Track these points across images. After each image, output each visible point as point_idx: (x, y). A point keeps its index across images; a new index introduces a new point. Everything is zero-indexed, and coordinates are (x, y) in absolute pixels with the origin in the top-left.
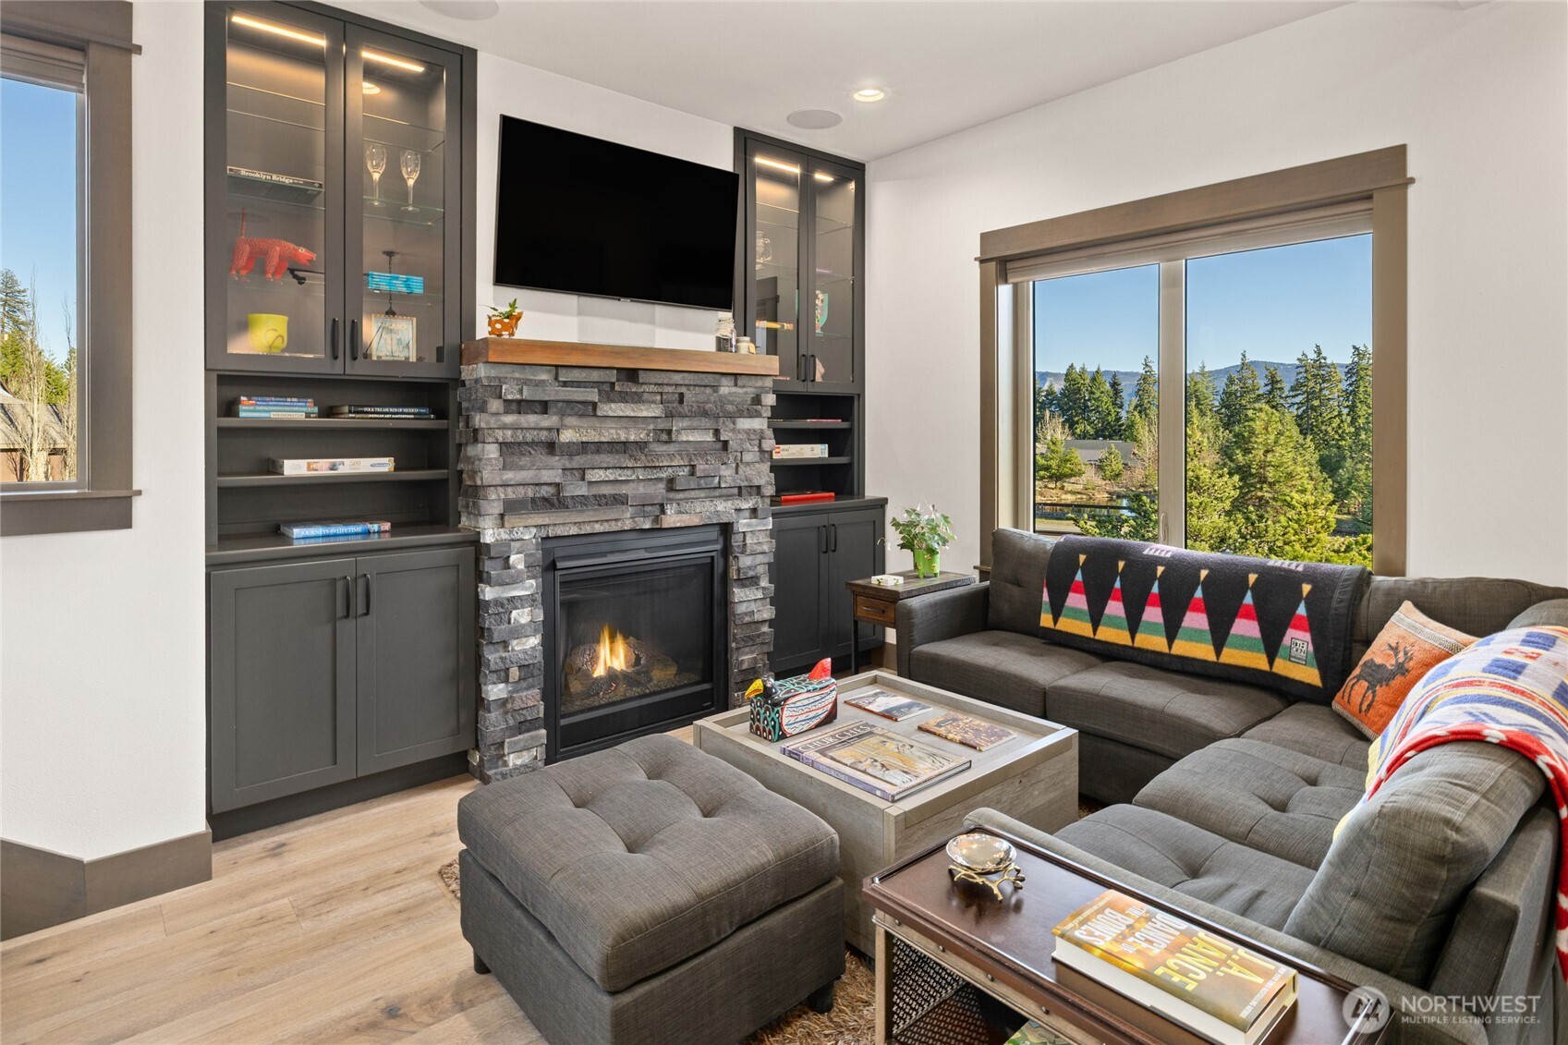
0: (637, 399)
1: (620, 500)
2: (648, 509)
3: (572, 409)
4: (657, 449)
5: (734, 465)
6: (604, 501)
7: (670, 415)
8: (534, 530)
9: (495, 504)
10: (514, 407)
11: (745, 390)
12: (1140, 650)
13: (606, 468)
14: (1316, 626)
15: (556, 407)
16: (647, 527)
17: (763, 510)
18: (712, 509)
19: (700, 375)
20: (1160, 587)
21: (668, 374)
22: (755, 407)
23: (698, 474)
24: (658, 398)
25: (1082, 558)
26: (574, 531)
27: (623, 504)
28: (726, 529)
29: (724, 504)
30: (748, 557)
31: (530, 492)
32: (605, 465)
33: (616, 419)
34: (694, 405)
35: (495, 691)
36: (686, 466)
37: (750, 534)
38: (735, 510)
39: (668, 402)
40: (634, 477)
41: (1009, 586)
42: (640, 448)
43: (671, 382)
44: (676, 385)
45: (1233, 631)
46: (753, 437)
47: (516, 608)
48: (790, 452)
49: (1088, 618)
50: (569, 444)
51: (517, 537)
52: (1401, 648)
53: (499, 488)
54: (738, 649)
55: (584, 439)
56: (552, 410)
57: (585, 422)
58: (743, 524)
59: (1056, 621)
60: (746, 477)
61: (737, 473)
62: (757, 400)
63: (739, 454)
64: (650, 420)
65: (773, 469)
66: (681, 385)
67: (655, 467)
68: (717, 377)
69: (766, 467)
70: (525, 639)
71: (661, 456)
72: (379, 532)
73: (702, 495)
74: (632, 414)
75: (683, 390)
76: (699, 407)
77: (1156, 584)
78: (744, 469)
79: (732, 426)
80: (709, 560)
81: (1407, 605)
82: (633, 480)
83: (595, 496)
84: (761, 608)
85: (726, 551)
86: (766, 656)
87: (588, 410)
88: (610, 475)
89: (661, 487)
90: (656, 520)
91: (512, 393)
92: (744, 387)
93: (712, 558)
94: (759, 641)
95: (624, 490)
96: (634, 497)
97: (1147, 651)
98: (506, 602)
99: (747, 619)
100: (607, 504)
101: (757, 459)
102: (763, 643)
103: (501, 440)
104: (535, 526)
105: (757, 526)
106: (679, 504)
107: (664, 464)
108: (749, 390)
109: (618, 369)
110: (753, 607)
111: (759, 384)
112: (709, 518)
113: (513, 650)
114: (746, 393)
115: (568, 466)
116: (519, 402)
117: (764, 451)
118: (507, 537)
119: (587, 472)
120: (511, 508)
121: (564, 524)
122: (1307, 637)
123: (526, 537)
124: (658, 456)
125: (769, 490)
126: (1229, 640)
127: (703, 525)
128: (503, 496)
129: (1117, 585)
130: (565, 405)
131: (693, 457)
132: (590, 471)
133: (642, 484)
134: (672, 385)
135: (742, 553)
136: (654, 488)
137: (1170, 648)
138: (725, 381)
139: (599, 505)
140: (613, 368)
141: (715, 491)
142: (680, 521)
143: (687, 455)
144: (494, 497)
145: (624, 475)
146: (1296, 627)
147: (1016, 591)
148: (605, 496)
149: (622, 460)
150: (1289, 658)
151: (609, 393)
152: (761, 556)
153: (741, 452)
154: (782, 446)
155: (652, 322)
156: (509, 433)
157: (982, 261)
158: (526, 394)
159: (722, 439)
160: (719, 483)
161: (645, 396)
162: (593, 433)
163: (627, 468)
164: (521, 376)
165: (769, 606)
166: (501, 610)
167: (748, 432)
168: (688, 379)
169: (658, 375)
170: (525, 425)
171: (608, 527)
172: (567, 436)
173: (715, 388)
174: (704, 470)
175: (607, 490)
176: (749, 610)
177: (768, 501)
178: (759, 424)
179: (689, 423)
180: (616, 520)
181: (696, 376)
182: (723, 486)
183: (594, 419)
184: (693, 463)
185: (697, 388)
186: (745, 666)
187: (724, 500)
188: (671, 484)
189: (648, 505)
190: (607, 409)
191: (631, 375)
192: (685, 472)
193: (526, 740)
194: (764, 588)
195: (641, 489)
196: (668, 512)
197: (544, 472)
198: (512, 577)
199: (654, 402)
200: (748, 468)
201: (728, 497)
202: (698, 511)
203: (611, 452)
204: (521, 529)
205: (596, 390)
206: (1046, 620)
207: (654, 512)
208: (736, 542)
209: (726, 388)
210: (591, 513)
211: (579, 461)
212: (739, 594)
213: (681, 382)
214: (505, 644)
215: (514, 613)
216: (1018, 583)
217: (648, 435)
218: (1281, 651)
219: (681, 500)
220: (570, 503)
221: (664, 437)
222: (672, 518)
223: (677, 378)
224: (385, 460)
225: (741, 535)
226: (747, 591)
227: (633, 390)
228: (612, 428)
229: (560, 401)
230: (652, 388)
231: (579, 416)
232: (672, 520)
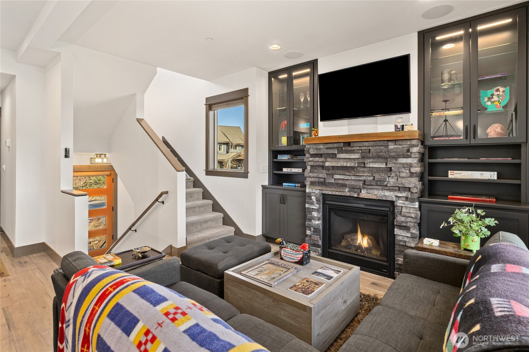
0: (352, 152)
1: (344, 186)
2: (355, 190)
3: (329, 156)
4: (360, 169)
5: (396, 178)
6: (339, 185)
8: (318, 191)
9: (308, 182)
10: (314, 156)
11: (403, 146)
13: (340, 175)
15: (324, 155)
16: (356, 196)
17: (411, 198)
18: (383, 194)
19: (377, 142)
21: (362, 143)
22: (406, 153)
23: (376, 180)
24: (360, 151)
26: (330, 193)
27: (345, 187)
29: (389, 193)
30: (402, 217)
31: (317, 180)
32: (339, 174)
33: (343, 159)
34: (375, 153)
35: (308, 232)
36: (372, 176)
37: (405, 208)
38: (395, 196)
39: (364, 153)
40: (350, 178)
42: (352, 169)
43: (363, 145)
44: (367, 146)
46: (407, 166)
47: (313, 212)
48: (462, 174)
50: (328, 166)
51: (314, 192)
53: (309, 178)
55: (333, 165)
57: (333, 160)
58: (399, 203)
60: (401, 183)
61: (397, 181)
62: (408, 151)
64: (356, 159)
67: (357, 176)
68: (386, 142)
70: (315, 221)
72: (298, 186)
73: (379, 188)
74: (349, 157)
75: (371, 148)
76: (377, 154)
78: (401, 180)
79: (395, 161)
82: (350, 180)
83: (336, 183)
84: (411, 241)
85: (393, 212)
87: (333, 156)
88: (341, 177)
89: (361, 184)
90: (359, 194)
91: (312, 152)
92: (400, 145)
93: (387, 213)
95: (347, 182)
96: (349, 185)
98: (311, 209)
99: (401, 243)
100: (340, 186)
101: (409, 176)
103: (310, 165)
104: (319, 190)
105: (408, 205)
106: (367, 190)
107: (360, 175)
108: (405, 146)
109: (344, 143)
110: (406, 239)
111: (409, 143)
112: (381, 197)
113: (312, 223)
114: (403, 147)
115: (328, 173)
116: (315, 154)
117: (414, 173)
118: (311, 191)
119: (334, 175)
120: (313, 184)
121: (327, 190)
123: (316, 192)
124: (360, 172)
125: (417, 191)
127: (378, 199)
128: (310, 180)
130: (327, 155)
131: (374, 173)
133: (353, 181)
134: (366, 146)
135: (400, 215)
136: (358, 183)
138: (390, 143)
139: (337, 186)
140: (342, 142)
141: (385, 187)
142: (367, 196)
143: (372, 172)
144: (308, 180)
145: (346, 177)
148: (339, 183)
149: (345, 172)
151: (341, 151)
152: (410, 218)
153: (399, 172)
154: (455, 172)
155: (376, 123)
156: (312, 163)
158: (315, 152)
159: (390, 167)
160: (387, 184)
161: (355, 151)
162: (335, 163)
163: (347, 175)
164: (316, 147)
166: (309, 211)
167: (404, 164)
168: (371, 143)
169: (358, 143)
170: (315, 161)
171: (341, 194)
172: (327, 164)
173: (386, 146)
174: (378, 178)
175: (340, 182)
176: (403, 240)
177: (416, 195)
178: (412, 161)
179: (373, 160)
180: (344, 192)
181: (375, 143)
182: (389, 185)
183: (336, 159)
184: (373, 175)
185: (377, 147)
186: (399, 262)
187: (389, 191)
188: (365, 182)
189: (356, 188)
190: (339, 156)
191: (349, 144)
193: (315, 249)
194: (412, 233)
195: (353, 183)
196: (363, 192)
197: (320, 174)
198: (311, 202)
199: (358, 153)
200: (403, 179)
201: (392, 190)
202: (376, 194)
203: (342, 170)
204: (315, 190)
205: (337, 150)
207: (357, 191)
208: (398, 210)
209: (392, 146)
210: (335, 188)
211: (330, 172)
212: (397, 231)
213: (368, 145)
214: (311, 220)
215: (313, 213)
217: (355, 164)
219: (370, 188)
220: (329, 184)
221: (363, 165)
222: (364, 194)
223: (366, 144)
224: (300, 169)
225: (401, 207)
226: (401, 231)
227: (350, 149)
228: (342, 162)
229: (325, 154)
230: (357, 148)
231: (332, 158)
232: (364, 195)
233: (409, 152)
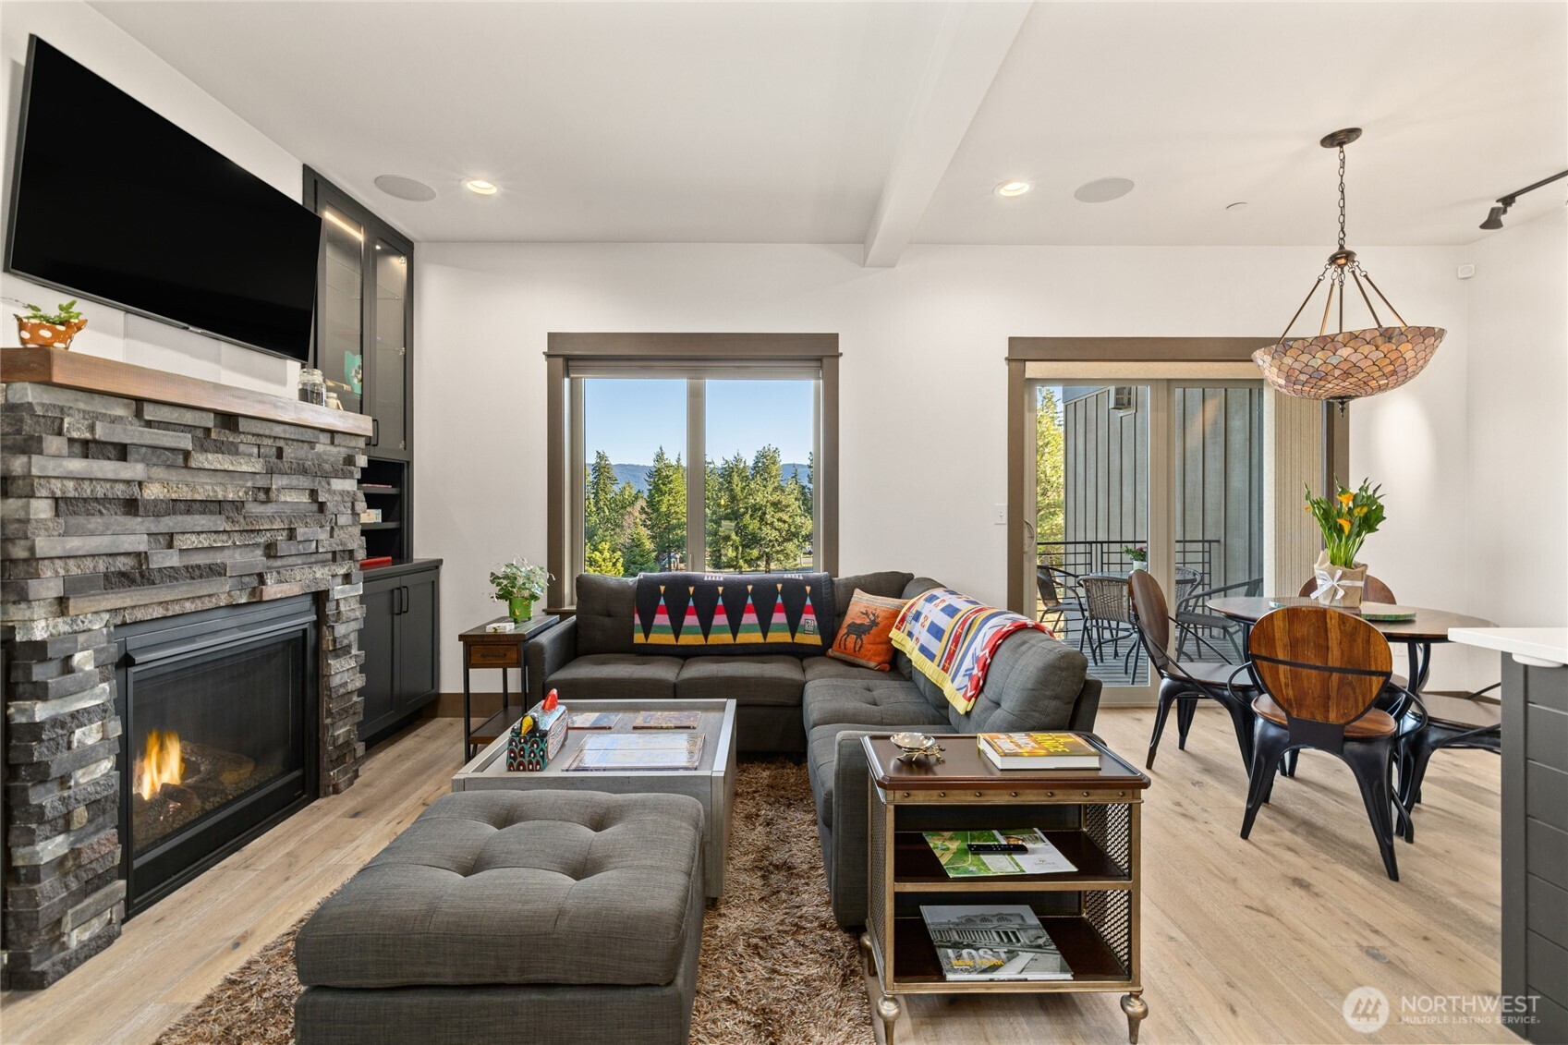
0: (232, 450)
1: (216, 571)
2: (246, 579)
3: (159, 457)
4: (253, 511)
5: (328, 528)
6: (197, 572)
7: (271, 472)
8: (104, 617)
9: (52, 584)
11: (338, 449)
12: (711, 645)
13: (199, 533)
14: (817, 610)
15: (139, 453)
16: (246, 600)
17: (355, 574)
18: (311, 576)
19: (301, 429)
20: (723, 600)
21: (270, 424)
22: (349, 468)
23: (299, 539)
24: (256, 450)
25: (662, 588)
26: (158, 612)
27: (220, 575)
28: (320, 598)
29: (322, 571)
30: (341, 625)
31: (101, 566)
32: (199, 529)
33: (211, 472)
34: (294, 461)
36: (285, 529)
37: (343, 601)
38: (331, 576)
39: (266, 457)
40: (230, 543)
41: (601, 618)
42: (237, 509)
43: (272, 434)
44: (275, 438)
45: (773, 621)
46: (346, 499)
47: (81, 726)
49: (671, 631)
50: (156, 502)
51: (83, 626)
52: (870, 613)
53: (58, 562)
54: (333, 724)
55: (174, 496)
56: (132, 455)
57: (173, 476)
58: (339, 591)
59: (647, 637)
60: (340, 540)
61: (332, 536)
62: (349, 460)
63: (334, 517)
64: (248, 476)
65: (363, 533)
66: (280, 438)
67: (252, 531)
68: (316, 432)
69: (357, 530)
70: (94, 766)
71: (262, 517)
73: (299, 562)
74: (231, 468)
75: (283, 444)
76: (298, 464)
77: (720, 599)
78: (338, 532)
79: (326, 486)
80: (301, 634)
81: (857, 591)
82: (228, 547)
83: (186, 567)
84: (352, 678)
85: (321, 622)
86: (356, 727)
87: (179, 460)
88: (205, 541)
89: (259, 552)
90: (255, 591)
91: (80, 430)
92: (339, 445)
93: (305, 631)
94: (351, 711)
95: (218, 558)
96: (234, 566)
97: (718, 645)
98: (68, 720)
99: (342, 691)
100: (201, 577)
101: (350, 522)
102: (355, 713)
103: (57, 494)
104: (106, 611)
105: (349, 591)
106: (278, 573)
107: (265, 528)
108: (344, 449)
109: (217, 412)
110: (347, 677)
111: (353, 444)
112: (309, 586)
113: (77, 784)
114: (339, 453)
115: (154, 530)
116: (88, 443)
117: (356, 515)
118: (72, 627)
119: (176, 537)
120: (76, 588)
121: (146, 605)
122: (813, 617)
123: (93, 627)
124: (258, 518)
125: (361, 554)
126: (771, 627)
127: (301, 594)
128: (62, 572)
129: (691, 603)
130: (150, 451)
131: (292, 520)
132: (180, 537)
133: (238, 551)
134: (273, 437)
135: (336, 622)
136: (251, 555)
137: (735, 639)
138: (323, 438)
139: (193, 578)
140: (210, 411)
141: (313, 559)
142: (281, 592)
143: (287, 517)
144: (49, 574)
145: (219, 541)
146: (807, 613)
147: (607, 621)
148: (199, 567)
149: (219, 522)
150: (804, 632)
151: (204, 439)
152: (353, 623)
153: (336, 515)
155: (217, 360)
156: (70, 485)
157: (549, 356)
158: (99, 434)
159: (320, 500)
160: (317, 547)
161: (242, 447)
162: (185, 489)
163: (223, 532)
164: (93, 408)
165: (358, 675)
166: (60, 732)
167: (342, 493)
168: (282, 431)
169: (259, 424)
170: (99, 475)
171: (200, 605)
172: (153, 492)
173: (312, 444)
174: (303, 534)
175: (200, 559)
176: (343, 681)
177: (358, 566)
178: (349, 485)
179: (288, 482)
180: (211, 595)
181: (298, 430)
182: (321, 550)
183: (184, 471)
184: (293, 526)
185: (296, 443)
186: (341, 741)
187: (321, 567)
188: (270, 550)
189: (248, 575)
190: (200, 460)
191: (229, 421)
192: (282, 537)
193: (99, 902)
194: (356, 656)
195: (239, 557)
196: (269, 582)
197: (122, 538)
198: (81, 682)
199: (250, 455)
200: (342, 531)
201: (323, 563)
202: (298, 578)
203: (203, 513)
204: (88, 616)
205: (190, 436)
206: (639, 638)
207: (252, 583)
208: (331, 611)
209: (323, 446)
210: (185, 588)
211: (167, 524)
212: (333, 665)
213: (283, 435)
214: (62, 779)
215: (78, 733)
216: (609, 615)
217: (246, 493)
218: (799, 629)
219: (283, 567)
220: (157, 576)
221: (262, 496)
222: (272, 589)
223: (278, 430)
225: (335, 603)
226: (342, 660)
227: (231, 439)
228: (207, 483)
229: (142, 446)
230: (250, 439)
231: (169, 466)
232: (273, 591)
233: (355, 466)
